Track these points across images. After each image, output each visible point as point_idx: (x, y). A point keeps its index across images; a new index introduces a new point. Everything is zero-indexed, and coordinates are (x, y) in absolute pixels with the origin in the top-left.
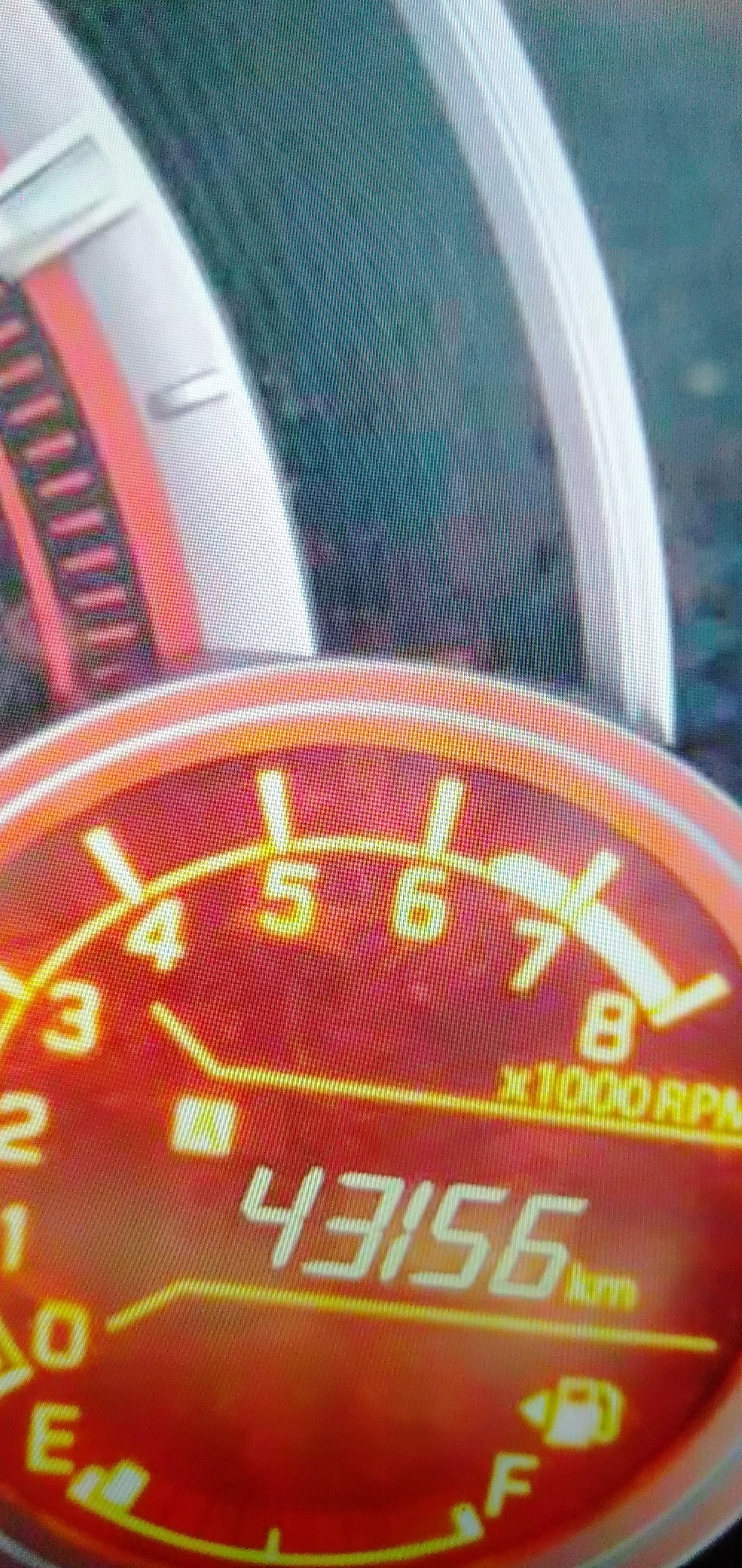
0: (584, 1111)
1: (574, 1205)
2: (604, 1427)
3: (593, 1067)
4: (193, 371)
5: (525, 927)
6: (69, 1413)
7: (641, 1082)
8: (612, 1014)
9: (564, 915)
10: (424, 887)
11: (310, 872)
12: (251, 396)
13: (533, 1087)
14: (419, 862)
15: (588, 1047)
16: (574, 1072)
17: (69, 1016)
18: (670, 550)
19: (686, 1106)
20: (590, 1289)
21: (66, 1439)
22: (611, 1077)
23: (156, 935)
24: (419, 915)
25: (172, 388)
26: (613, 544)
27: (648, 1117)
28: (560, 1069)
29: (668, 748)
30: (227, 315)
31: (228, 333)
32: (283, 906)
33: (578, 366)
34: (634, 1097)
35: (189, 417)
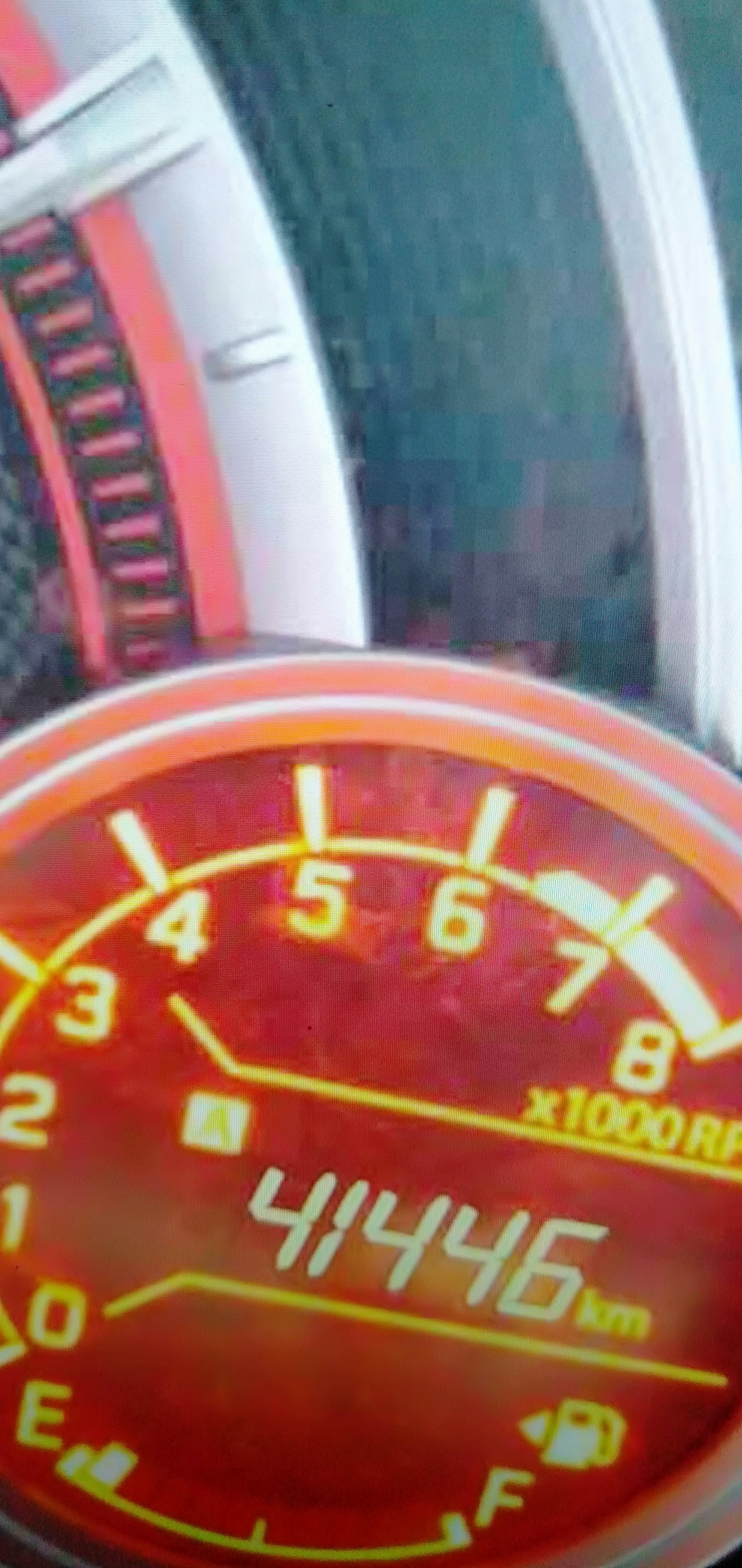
0: (612, 1138)
1: (594, 1232)
2: (603, 1451)
3: (625, 1095)
4: (255, 329)
5: (567, 948)
6: (61, 1392)
7: (674, 1115)
8: (650, 1043)
9: (609, 938)
10: (462, 898)
11: (344, 873)
12: (317, 361)
13: (561, 1112)
14: (461, 871)
15: (622, 1074)
16: (605, 1099)
17: (83, 1001)
19: (720, 1142)
20: (602, 1316)
21: (55, 1416)
22: (643, 1107)
23: (178, 926)
24: (456, 927)
25: (228, 346)
27: (678, 1151)
28: (592, 1092)
29: (738, 773)
31: (297, 289)
32: (313, 907)
34: (666, 1129)
35: (248, 380)
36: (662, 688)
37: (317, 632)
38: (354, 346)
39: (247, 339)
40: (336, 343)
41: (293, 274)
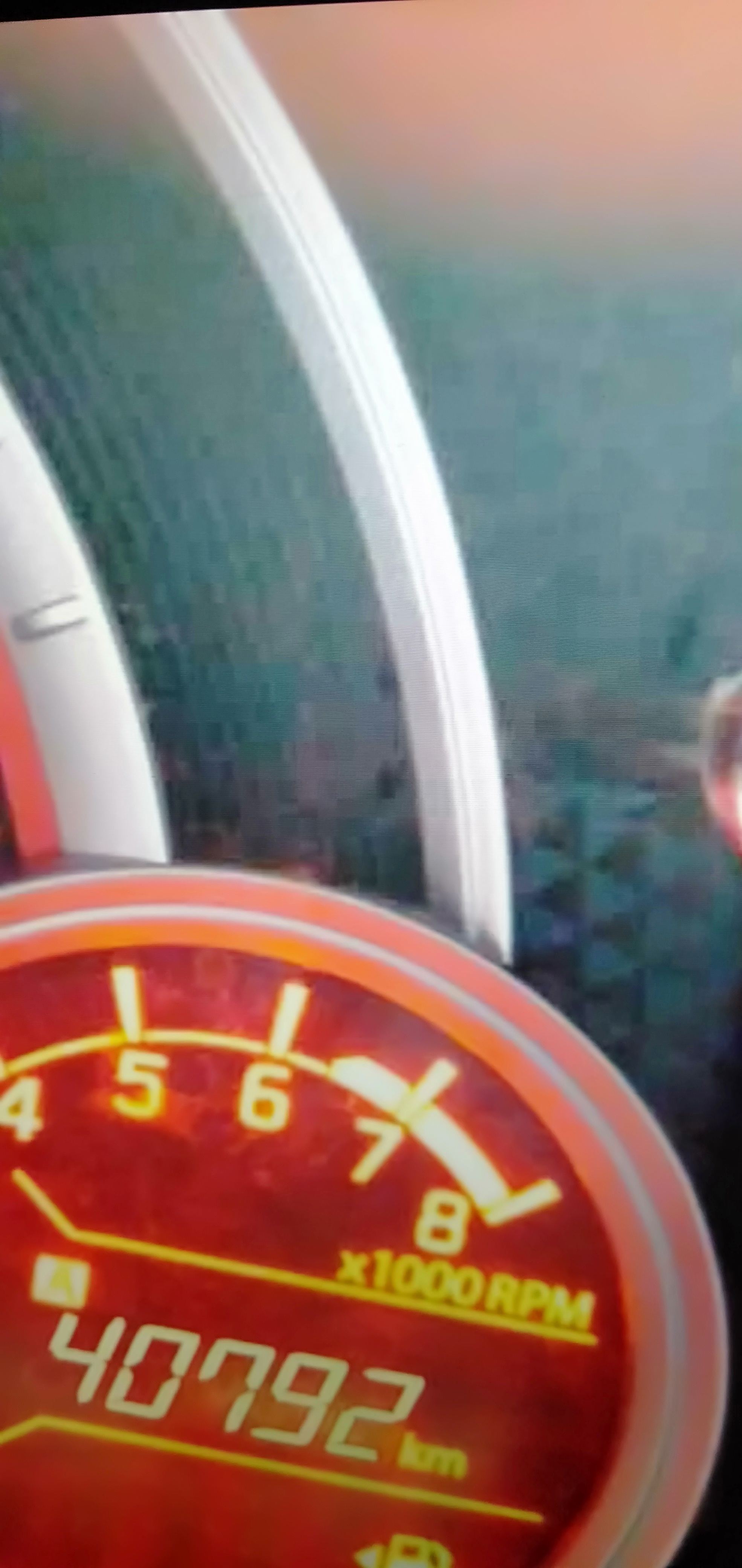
0: (419, 1296)
3: (427, 1257)
4: (54, 596)
5: (366, 1125)
7: (474, 1275)
8: (447, 1210)
9: (402, 1117)
10: (267, 1082)
11: (160, 1061)
12: (109, 622)
13: (370, 1271)
14: (264, 1058)
15: (423, 1238)
16: (408, 1260)
18: (509, 781)
19: (517, 1299)
20: (422, 1456)
22: (446, 1268)
23: (16, 1109)
24: (263, 1108)
25: (35, 611)
26: (454, 775)
27: (480, 1306)
28: (397, 1255)
29: (506, 968)
30: (87, 545)
31: (88, 562)
32: (134, 1091)
33: (423, 607)
34: (467, 1287)
35: (52, 639)
36: (433, 896)
37: (124, 850)
38: (141, 610)
39: (47, 606)
40: (125, 607)
41: (83, 549)
